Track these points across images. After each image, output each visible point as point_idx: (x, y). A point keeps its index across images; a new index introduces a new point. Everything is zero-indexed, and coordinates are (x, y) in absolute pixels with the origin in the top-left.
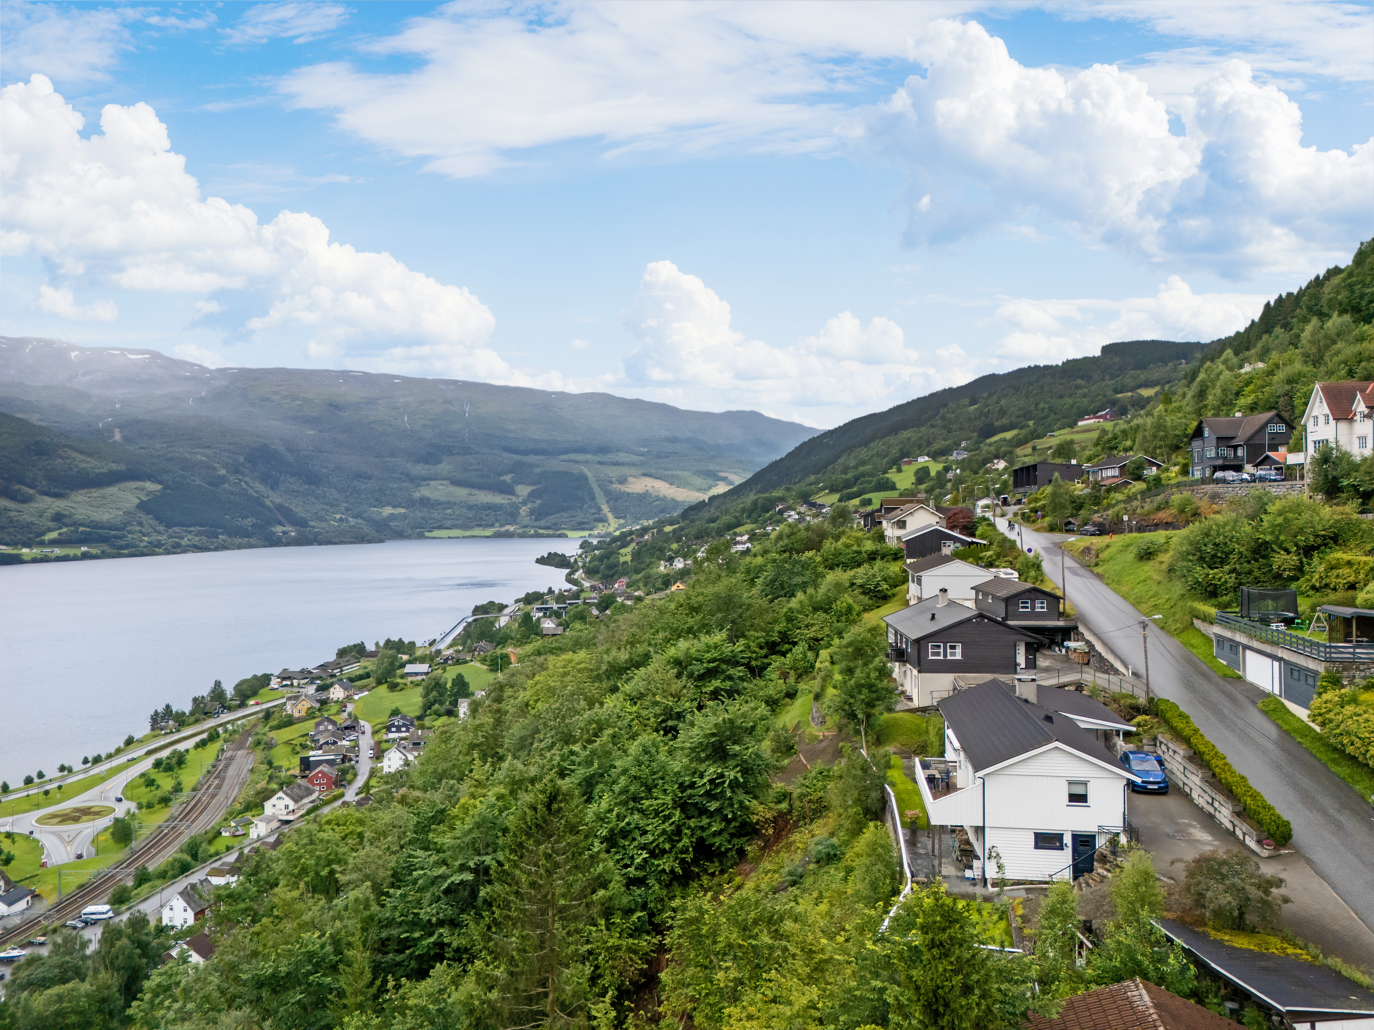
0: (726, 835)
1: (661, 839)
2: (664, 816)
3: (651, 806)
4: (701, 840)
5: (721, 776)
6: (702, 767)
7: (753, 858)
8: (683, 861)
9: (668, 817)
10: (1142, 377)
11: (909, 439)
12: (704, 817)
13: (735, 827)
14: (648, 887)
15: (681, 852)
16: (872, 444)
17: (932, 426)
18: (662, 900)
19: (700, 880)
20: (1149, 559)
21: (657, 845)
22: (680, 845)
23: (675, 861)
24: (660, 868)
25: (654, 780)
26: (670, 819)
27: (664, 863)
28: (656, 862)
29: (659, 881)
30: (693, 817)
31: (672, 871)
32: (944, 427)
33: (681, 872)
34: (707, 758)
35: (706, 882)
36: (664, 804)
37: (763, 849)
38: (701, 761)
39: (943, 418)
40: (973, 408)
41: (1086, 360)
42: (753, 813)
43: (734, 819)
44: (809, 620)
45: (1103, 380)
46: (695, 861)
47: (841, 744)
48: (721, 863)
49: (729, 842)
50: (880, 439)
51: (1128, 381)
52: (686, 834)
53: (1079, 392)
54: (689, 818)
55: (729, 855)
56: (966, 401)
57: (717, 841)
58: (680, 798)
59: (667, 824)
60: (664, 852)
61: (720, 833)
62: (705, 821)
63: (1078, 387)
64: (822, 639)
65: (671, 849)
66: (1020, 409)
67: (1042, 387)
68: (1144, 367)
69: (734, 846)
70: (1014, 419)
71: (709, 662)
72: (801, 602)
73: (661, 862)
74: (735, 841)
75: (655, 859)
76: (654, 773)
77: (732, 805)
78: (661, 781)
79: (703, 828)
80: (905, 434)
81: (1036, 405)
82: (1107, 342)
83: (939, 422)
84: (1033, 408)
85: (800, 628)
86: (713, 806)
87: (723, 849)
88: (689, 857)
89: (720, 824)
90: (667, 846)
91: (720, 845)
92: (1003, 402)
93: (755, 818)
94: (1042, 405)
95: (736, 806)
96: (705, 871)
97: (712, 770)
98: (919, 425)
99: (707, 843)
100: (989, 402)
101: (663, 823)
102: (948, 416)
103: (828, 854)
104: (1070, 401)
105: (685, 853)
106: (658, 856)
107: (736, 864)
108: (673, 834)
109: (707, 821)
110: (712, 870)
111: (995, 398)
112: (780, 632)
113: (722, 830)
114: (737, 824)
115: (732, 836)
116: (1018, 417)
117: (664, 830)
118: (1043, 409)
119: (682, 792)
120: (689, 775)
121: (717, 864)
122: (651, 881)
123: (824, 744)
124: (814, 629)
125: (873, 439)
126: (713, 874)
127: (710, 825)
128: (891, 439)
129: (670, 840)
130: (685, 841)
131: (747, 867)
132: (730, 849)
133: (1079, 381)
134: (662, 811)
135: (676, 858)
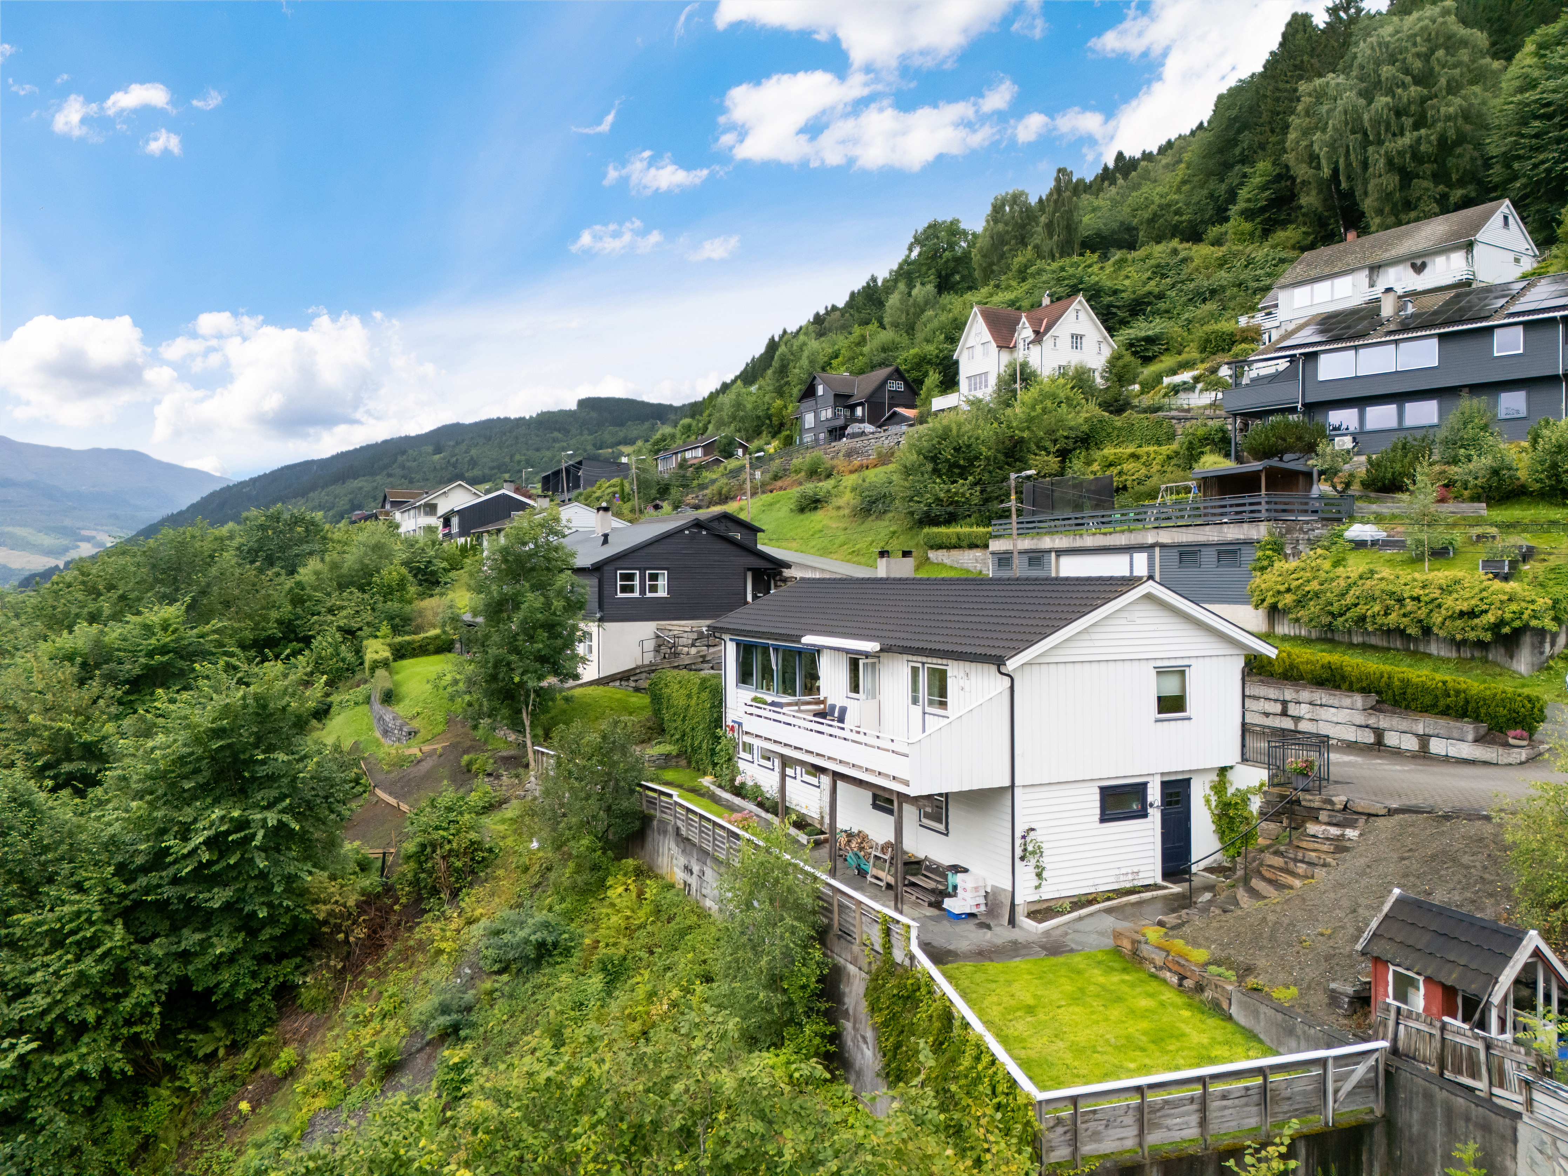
0: (247, 962)
1: (73, 1000)
2: (78, 943)
3: (39, 924)
4: (184, 982)
5: (243, 824)
6: (187, 814)
7: (314, 1001)
8: (134, 1041)
9: (93, 943)
10: (621, 434)
11: (361, 488)
12: (186, 932)
13: (273, 938)
14: (34, 1128)
15: (128, 1023)
16: (311, 495)
17: (389, 475)
18: (76, 1151)
19: (175, 1078)
20: (816, 508)
21: (62, 1017)
22: (127, 1004)
23: (111, 1046)
24: (69, 1073)
25: (44, 864)
26: (93, 948)
27: (82, 1057)
28: (57, 1060)
29: (66, 1106)
30: (155, 935)
31: (106, 1071)
32: (404, 477)
33: (129, 1070)
34: (204, 789)
35: (193, 1079)
36: (78, 914)
37: (340, 975)
38: (184, 799)
39: (403, 467)
40: (437, 457)
41: (562, 413)
42: (316, 902)
43: (272, 920)
44: (334, 600)
45: (581, 434)
46: (166, 1036)
47: (466, 758)
48: (230, 1027)
49: (254, 975)
50: (323, 488)
51: (607, 437)
52: (141, 976)
53: (557, 445)
54: (145, 941)
55: (253, 1006)
56: (430, 449)
57: (226, 976)
58: (124, 896)
59: (88, 961)
60: (79, 1029)
61: (232, 959)
62: (191, 939)
63: (555, 440)
64: (360, 629)
65: (99, 1019)
66: (493, 461)
67: (517, 438)
68: (622, 424)
69: (267, 981)
70: (487, 471)
71: (150, 654)
72: (317, 573)
73: (72, 1056)
74: (270, 970)
75: (52, 1052)
76: (46, 849)
77: (268, 889)
78: (66, 866)
79: (185, 956)
80: (356, 484)
81: (512, 457)
82: (584, 396)
83: (398, 471)
84: (507, 459)
85: (319, 614)
86: (218, 897)
87: (240, 995)
88: (148, 1031)
89: (231, 938)
90: (91, 1014)
91: (235, 984)
92: (473, 452)
93: (321, 911)
94: (517, 457)
95: (278, 889)
96: (190, 1055)
97: (217, 813)
98: (373, 474)
99: (198, 988)
100: (457, 451)
101: (78, 959)
102: (408, 464)
103: (541, 945)
104: (548, 454)
105: (141, 1021)
106: (60, 1043)
107: (271, 1022)
108: (104, 982)
109: (198, 936)
110: (209, 1050)
111: (463, 447)
112: (280, 622)
113: (237, 952)
114: (278, 932)
115: (264, 959)
116: (492, 469)
117: (81, 974)
118: (519, 462)
119: (127, 882)
120: (147, 839)
121: (220, 1033)
122: (43, 1112)
123: (425, 766)
124: (344, 613)
125: (313, 488)
126: (211, 1058)
127: (205, 945)
128: (338, 489)
129: (98, 998)
130: (141, 993)
131: (301, 1024)
132: (256, 991)
133: (556, 434)
134: (73, 932)
135: (115, 1039)
